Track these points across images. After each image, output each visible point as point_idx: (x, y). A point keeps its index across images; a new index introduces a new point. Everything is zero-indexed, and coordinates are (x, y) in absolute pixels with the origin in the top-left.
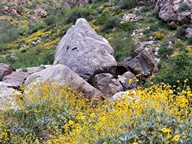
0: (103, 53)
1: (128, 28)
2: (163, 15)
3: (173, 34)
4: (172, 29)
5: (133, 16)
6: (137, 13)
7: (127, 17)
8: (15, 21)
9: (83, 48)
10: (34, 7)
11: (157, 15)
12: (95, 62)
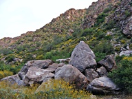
0: (90, 58)
1: (109, 38)
2: (125, 32)
3: (129, 40)
4: (129, 38)
5: (111, 32)
6: (113, 31)
7: (108, 33)
8: (60, 35)
9: (81, 56)
10: (68, 28)
11: (122, 32)
12: (86, 63)
